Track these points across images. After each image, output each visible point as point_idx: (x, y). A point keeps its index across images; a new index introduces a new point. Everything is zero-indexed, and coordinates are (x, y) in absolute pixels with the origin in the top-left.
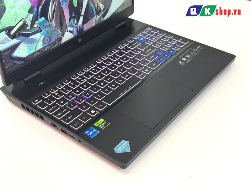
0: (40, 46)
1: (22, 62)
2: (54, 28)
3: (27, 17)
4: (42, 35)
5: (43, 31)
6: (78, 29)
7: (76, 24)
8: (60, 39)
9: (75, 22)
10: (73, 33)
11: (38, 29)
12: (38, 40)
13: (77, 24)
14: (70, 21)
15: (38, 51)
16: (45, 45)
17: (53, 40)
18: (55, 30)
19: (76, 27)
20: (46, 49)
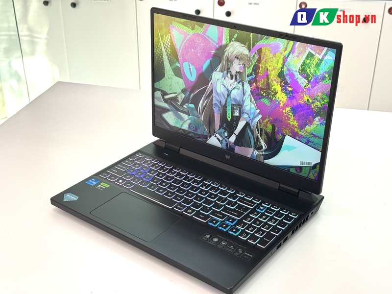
0: (185, 127)
1: (168, 127)
2: (202, 123)
3: (180, 94)
4: (189, 119)
5: (191, 116)
6: (227, 144)
7: (226, 137)
8: (206, 138)
9: (226, 134)
10: (221, 143)
11: (187, 111)
12: (185, 120)
13: (228, 139)
14: (220, 129)
15: (183, 130)
16: (190, 130)
17: (199, 132)
18: (203, 125)
19: (226, 141)
20: (190, 135)
